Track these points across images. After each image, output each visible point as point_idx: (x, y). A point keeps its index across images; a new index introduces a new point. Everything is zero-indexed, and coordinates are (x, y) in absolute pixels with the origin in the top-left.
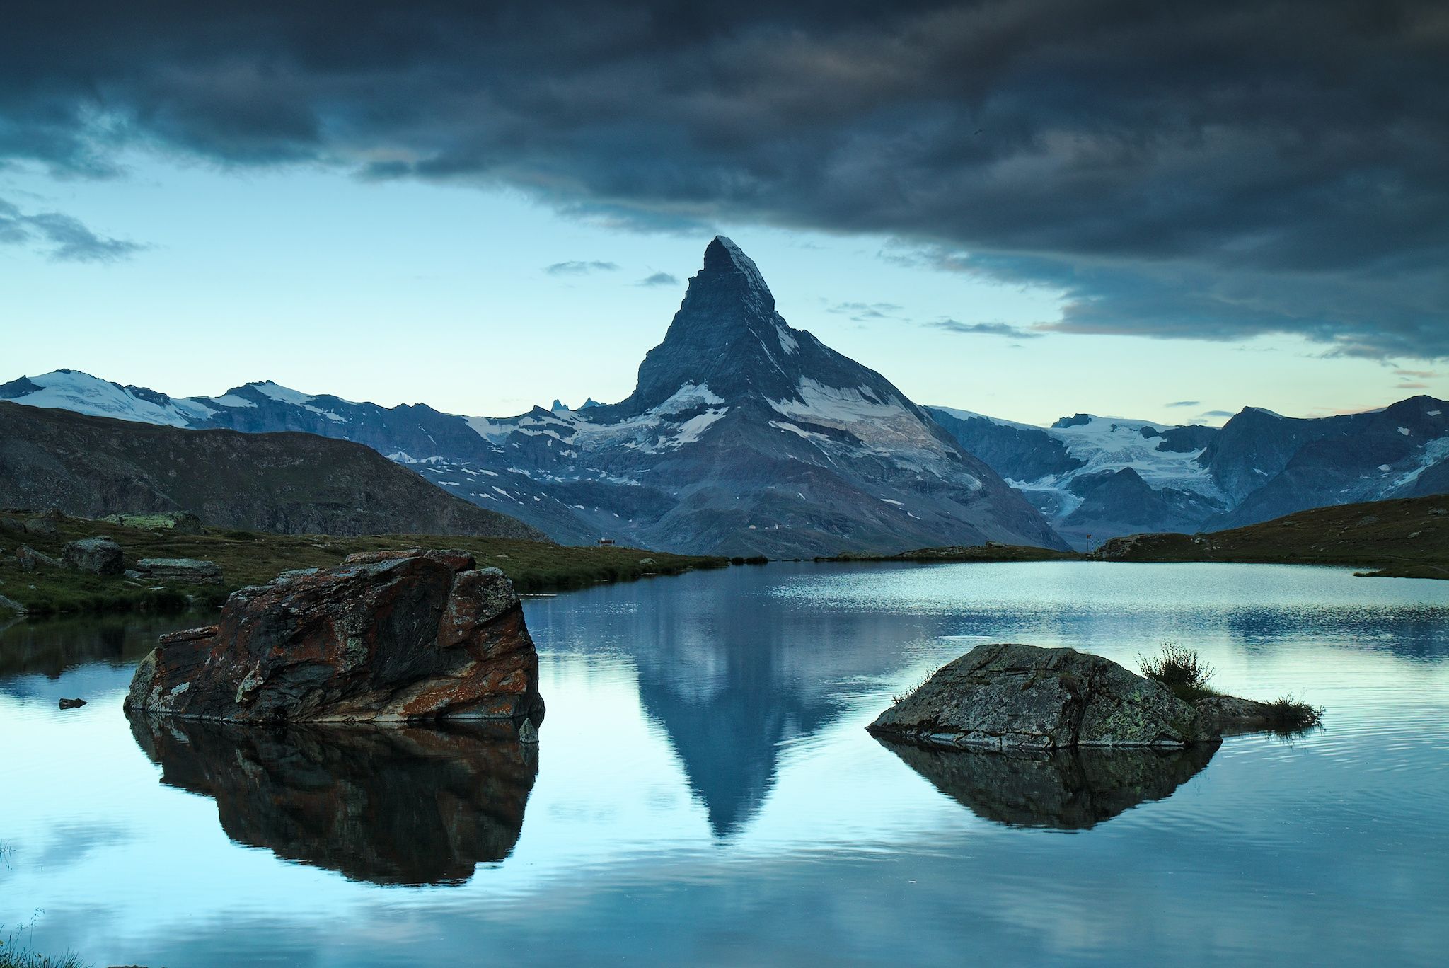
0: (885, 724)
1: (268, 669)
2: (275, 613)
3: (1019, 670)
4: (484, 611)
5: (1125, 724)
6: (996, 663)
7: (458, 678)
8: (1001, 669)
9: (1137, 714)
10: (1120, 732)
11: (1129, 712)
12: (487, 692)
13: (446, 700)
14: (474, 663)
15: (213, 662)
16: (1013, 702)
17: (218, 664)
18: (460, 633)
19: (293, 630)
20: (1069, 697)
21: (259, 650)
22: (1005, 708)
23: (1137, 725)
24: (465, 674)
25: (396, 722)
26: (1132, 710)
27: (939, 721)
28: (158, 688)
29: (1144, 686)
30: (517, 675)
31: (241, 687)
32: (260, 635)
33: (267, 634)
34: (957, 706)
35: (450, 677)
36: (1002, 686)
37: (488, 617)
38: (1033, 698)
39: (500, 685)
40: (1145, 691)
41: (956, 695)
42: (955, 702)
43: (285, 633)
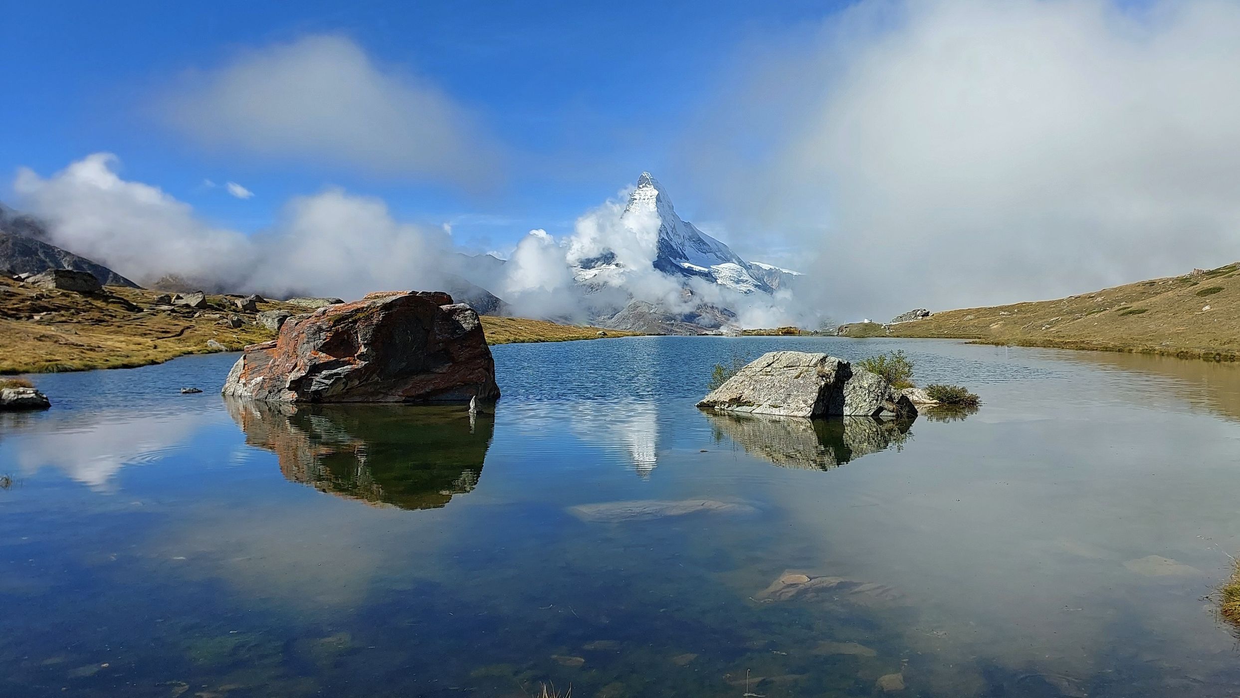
0: (709, 401)
1: (308, 366)
2: (312, 329)
3: (792, 366)
4: (457, 331)
5: (858, 401)
6: (778, 363)
7: (441, 373)
8: (781, 367)
9: (865, 394)
10: (854, 406)
11: (860, 393)
12: (459, 382)
13: (431, 387)
14: (451, 364)
15: (274, 362)
16: (788, 386)
17: (277, 363)
18: (441, 344)
19: (324, 340)
20: (823, 383)
21: (303, 353)
22: (783, 390)
23: (865, 401)
24: (444, 371)
25: (396, 402)
26: (862, 392)
27: (742, 399)
28: (243, 380)
29: (870, 377)
30: (479, 372)
31: (289, 377)
32: (304, 344)
33: (308, 342)
34: (753, 389)
35: (433, 373)
36: (781, 377)
37: (459, 334)
38: (800, 384)
39: (468, 377)
40: (870, 380)
41: (753, 383)
42: (752, 387)
43: (318, 342)
